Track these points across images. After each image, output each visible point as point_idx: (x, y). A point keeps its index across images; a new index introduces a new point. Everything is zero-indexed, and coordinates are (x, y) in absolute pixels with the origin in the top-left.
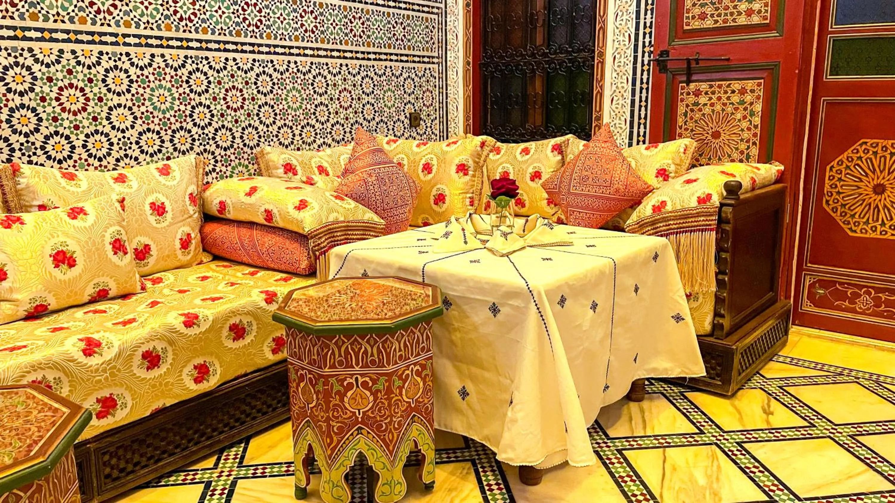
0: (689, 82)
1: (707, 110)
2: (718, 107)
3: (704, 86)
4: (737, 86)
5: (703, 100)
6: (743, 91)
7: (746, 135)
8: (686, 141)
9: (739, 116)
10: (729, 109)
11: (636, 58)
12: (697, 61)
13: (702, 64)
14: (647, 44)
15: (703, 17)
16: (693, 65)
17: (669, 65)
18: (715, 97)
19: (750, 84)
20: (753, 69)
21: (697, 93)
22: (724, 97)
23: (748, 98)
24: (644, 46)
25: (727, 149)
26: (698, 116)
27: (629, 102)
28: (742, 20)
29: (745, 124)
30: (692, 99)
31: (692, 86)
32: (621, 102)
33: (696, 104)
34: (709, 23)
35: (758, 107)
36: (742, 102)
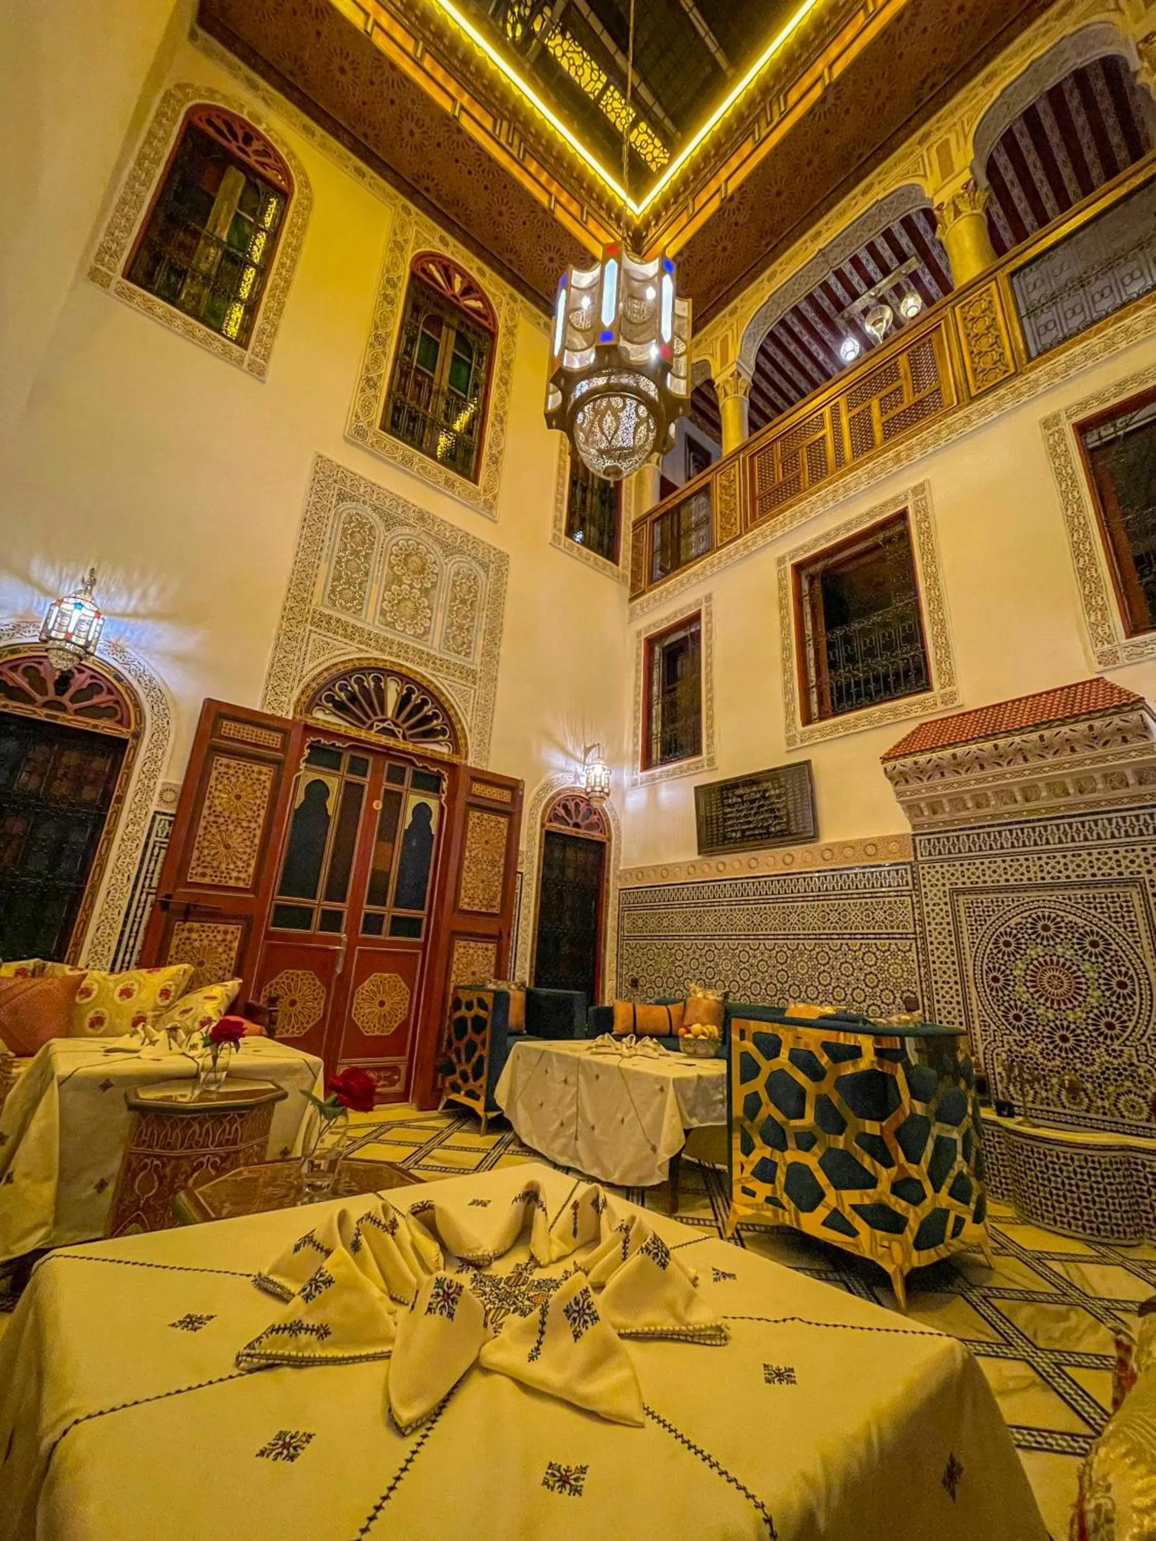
0: (185, 921)
1: (197, 944)
2: (206, 942)
3: (196, 925)
4: (222, 927)
5: (194, 936)
6: (226, 932)
7: (225, 964)
8: (186, 966)
9: (220, 950)
10: (214, 944)
11: (133, 896)
12: (195, 906)
13: (198, 909)
14: (147, 885)
15: (203, 875)
16: (192, 909)
17: (171, 906)
18: (204, 935)
19: (232, 928)
20: (235, 917)
21: (190, 930)
22: (211, 935)
23: (229, 937)
24: (143, 887)
25: (208, 975)
26: (188, 947)
27: (118, 932)
28: (232, 883)
29: (224, 956)
30: (185, 934)
31: (188, 925)
32: (108, 931)
33: (188, 939)
34: (206, 880)
35: (236, 944)
36: (224, 940)
